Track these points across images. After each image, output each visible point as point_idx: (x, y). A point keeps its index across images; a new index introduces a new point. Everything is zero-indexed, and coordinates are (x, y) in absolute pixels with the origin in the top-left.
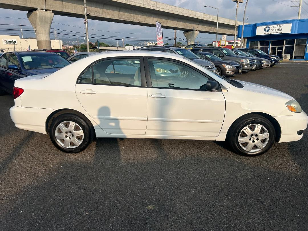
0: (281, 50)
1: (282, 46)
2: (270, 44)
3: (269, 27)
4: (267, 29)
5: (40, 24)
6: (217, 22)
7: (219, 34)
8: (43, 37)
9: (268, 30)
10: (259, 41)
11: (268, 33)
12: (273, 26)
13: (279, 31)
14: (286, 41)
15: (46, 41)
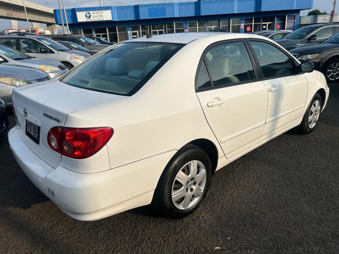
0: (106, 38)
1: (105, 34)
2: (93, 31)
3: (89, 13)
4: (88, 15)
6: (24, 7)
7: (30, 21)
9: (90, 16)
10: (81, 29)
11: (89, 20)
12: (93, 12)
13: (101, 18)
14: (109, 28)
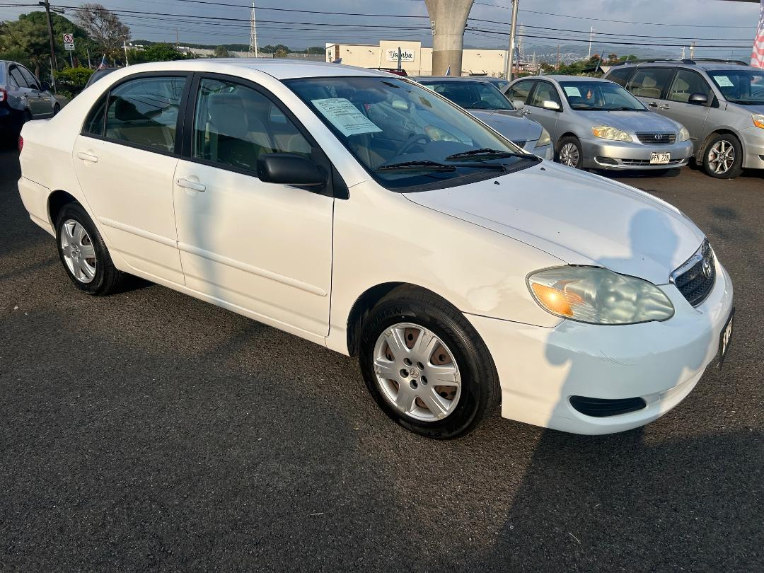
5: (443, 10)
8: (447, 42)
15: (451, 52)
